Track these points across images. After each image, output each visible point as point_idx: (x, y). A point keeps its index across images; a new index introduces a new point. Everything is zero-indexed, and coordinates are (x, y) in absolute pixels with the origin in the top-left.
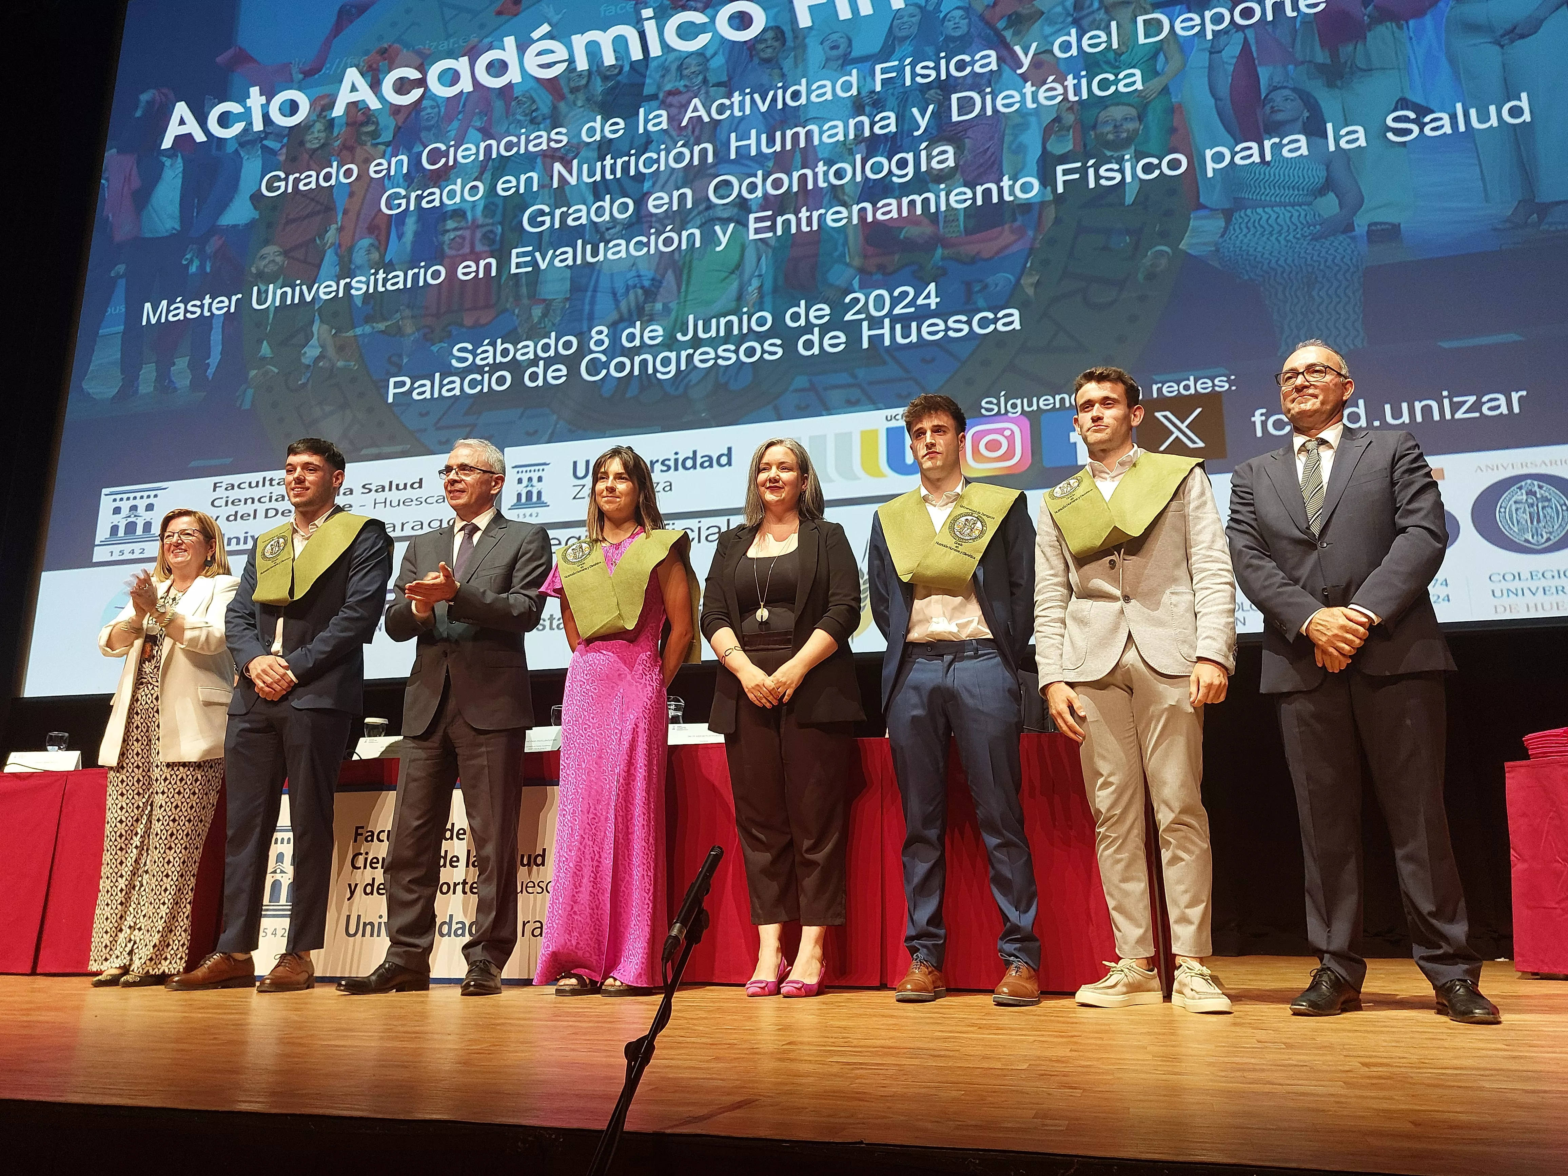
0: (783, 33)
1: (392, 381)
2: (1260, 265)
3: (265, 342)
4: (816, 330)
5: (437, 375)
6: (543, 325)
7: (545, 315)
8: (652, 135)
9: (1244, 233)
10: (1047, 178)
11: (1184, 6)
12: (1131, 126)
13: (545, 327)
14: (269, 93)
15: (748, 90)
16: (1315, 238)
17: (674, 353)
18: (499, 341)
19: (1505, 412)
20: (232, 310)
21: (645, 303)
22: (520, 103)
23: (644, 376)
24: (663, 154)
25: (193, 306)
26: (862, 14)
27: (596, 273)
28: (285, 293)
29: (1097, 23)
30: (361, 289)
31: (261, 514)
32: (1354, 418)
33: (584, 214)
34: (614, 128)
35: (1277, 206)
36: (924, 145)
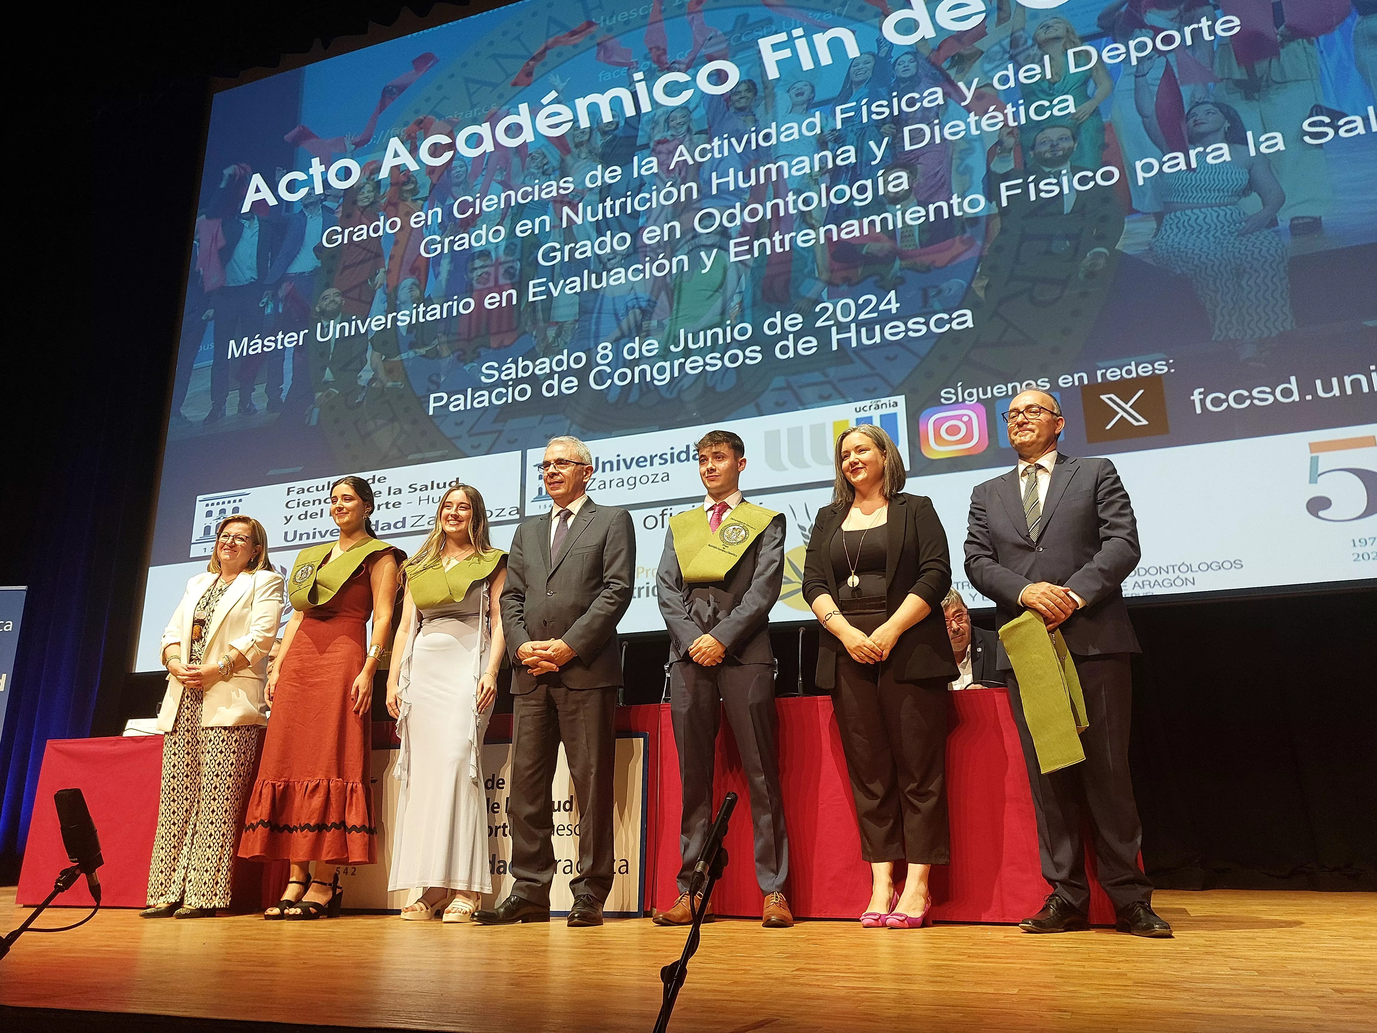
0: (754, 85)
1: (432, 396)
2: (1191, 260)
3: (328, 369)
4: (791, 336)
5: (469, 390)
6: (556, 344)
7: (558, 335)
8: (645, 178)
9: (1174, 233)
10: (992, 194)
11: (1110, 38)
12: (1067, 145)
13: (558, 345)
14: (327, 163)
15: (726, 136)
16: (1242, 234)
17: (669, 362)
18: (520, 359)
20: (301, 343)
22: (533, 159)
24: (654, 193)
25: (269, 341)
26: (823, 64)
27: (600, 297)
28: (344, 326)
29: (1031, 58)
30: (405, 321)
32: (1287, 393)
33: (589, 248)
34: (613, 175)
35: (1204, 207)
36: (881, 172)
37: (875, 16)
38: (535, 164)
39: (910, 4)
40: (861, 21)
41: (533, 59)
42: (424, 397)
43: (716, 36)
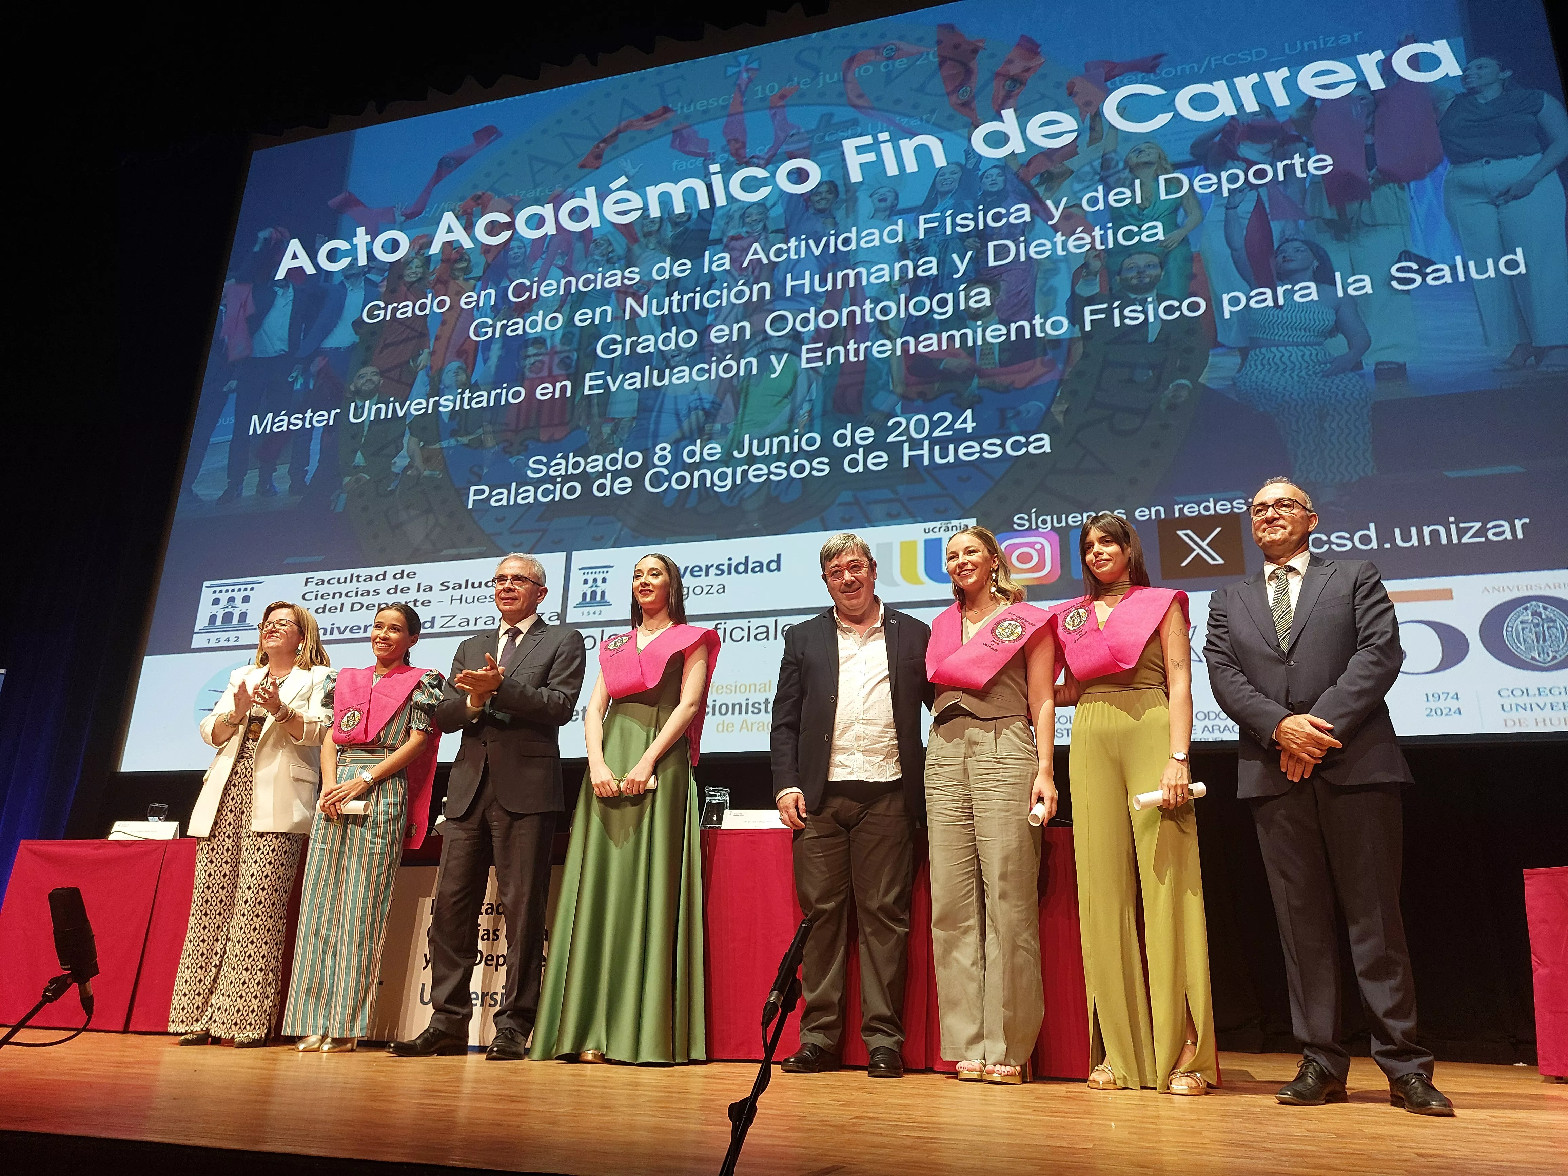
0: (836, 187)
1: (473, 489)
2: (1274, 399)
3: (359, 453)
4: (861, 450)
5: (514, 484)
6: (610, 442)
7: (614, 432)
8: (716, 275)
9: (1259, 369)
10: (1075, 318)
11: (1202, 167)
12: (1153, 272)
13: (613, 443)
14: (374, 234)
15: (803, 237)
16: (1327, 375)
17: (731, 469)
18: (571, 455)
19: (1510, 537)
20: (331, 423)
21: (705, 423)
22: (598, 245)
23: (702, 488)
24: (725, 291)
25: (296, 418)
26: (909, 171)
27: (661, 395)
28: (380, 408)
29: (1122, 181)
30: (448, 406)
31: (347, 607)
32: (1365, 540)
33: (652, 343)
34: (682, 268)
35: (1290, 345)
36: (963, 286)
37: (965, 126)
38: (599, 251)
39: (1001, 116)
40: (949, 130)
41: (604, 141)
42: (464, 489)
43: (798, 133)
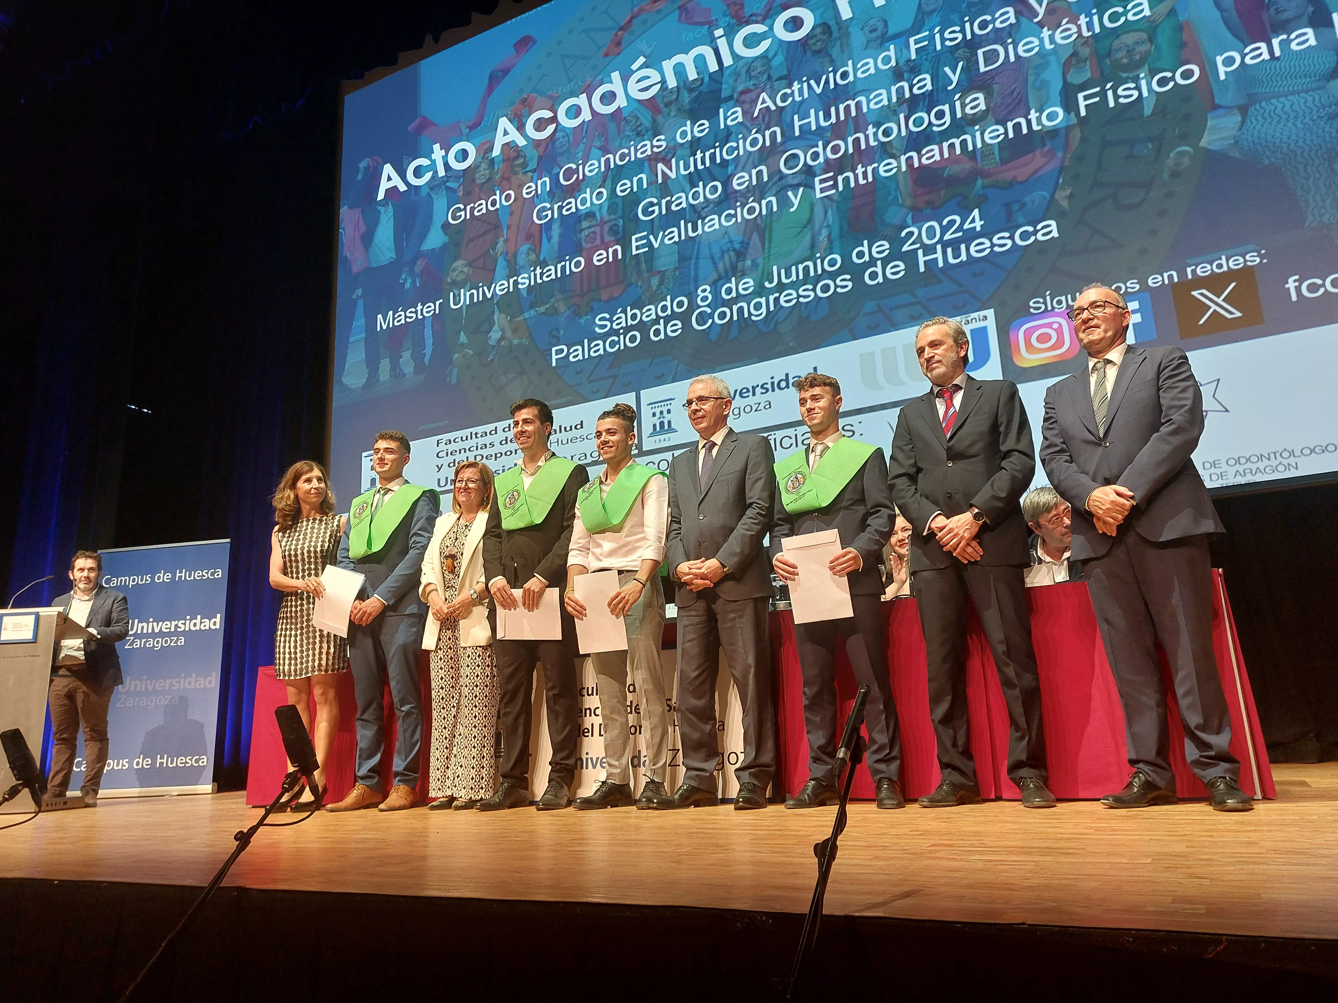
0: (829, 27)
1: (554, 349)
2: (1279, 150)
3: (462, 333)
4: (879, 263)
5: (586, 341)
6: (660, 292)
7: (661, 283)
8: (731, 129)
9: (1260, 123)
10: (1070, 105)
12: (1143, 48)
13: (662, 293)
14: (446, 148)
15: (805, 79)
17: (764, 298)
18: (629, 308)
20: (437, 312)
21: (737, 262)
22: (627, 122)
23: (741, 320)
24: (741, 142)
25: (410, 312)
27: (697, 244)
28: (473, 293)
30: (525, 283)
33: (684, 199)
34: (702, 128)
35: (1291, 94)
36: (957, 96)
38: (629, 127)
41: (621, 29)
42: (547, 350)
